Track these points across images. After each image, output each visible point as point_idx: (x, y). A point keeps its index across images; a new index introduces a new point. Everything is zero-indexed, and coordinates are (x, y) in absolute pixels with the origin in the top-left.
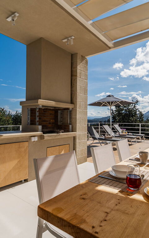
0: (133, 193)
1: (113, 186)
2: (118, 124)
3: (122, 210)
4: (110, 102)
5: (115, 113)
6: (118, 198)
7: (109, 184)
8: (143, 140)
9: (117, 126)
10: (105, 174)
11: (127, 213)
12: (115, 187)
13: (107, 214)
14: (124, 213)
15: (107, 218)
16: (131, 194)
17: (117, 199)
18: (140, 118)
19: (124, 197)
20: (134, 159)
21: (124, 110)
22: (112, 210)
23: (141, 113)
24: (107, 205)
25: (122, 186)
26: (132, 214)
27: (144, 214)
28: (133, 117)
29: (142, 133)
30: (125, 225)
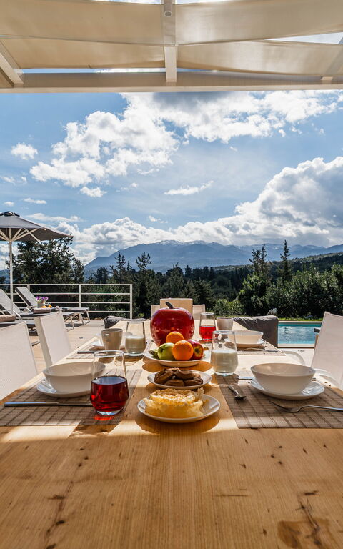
0: (112, 423)
1: (56, 420)
2: (28, 285)
3: (99, 473)
4: (8, 229)
5: (18, 262)
6: (78, 446)
7: (43, 417)
8: (87, 321)
9: (25, 291)
10: (25, 397)
11: (115, 477)
12: (63, 419)
13: (59, 501)
14: (108, 477)
15: (65, 514)
16: (108, 427)
17: (77, 450)
18: (78, 275)
19: (96, 438)
20: (88, 350)
21: (40, 254)
22: (72, 482)
23: (78, 263)
24: (53, 476)
25: (78, 415)
26: (128, 474)
27: (157, 464)
28: (61, 273)
29: (83, 305)
30: (121, 513)
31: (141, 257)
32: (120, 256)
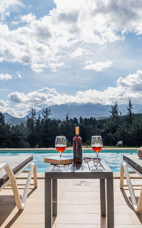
31: (45, 111)
32: (33, 110)
